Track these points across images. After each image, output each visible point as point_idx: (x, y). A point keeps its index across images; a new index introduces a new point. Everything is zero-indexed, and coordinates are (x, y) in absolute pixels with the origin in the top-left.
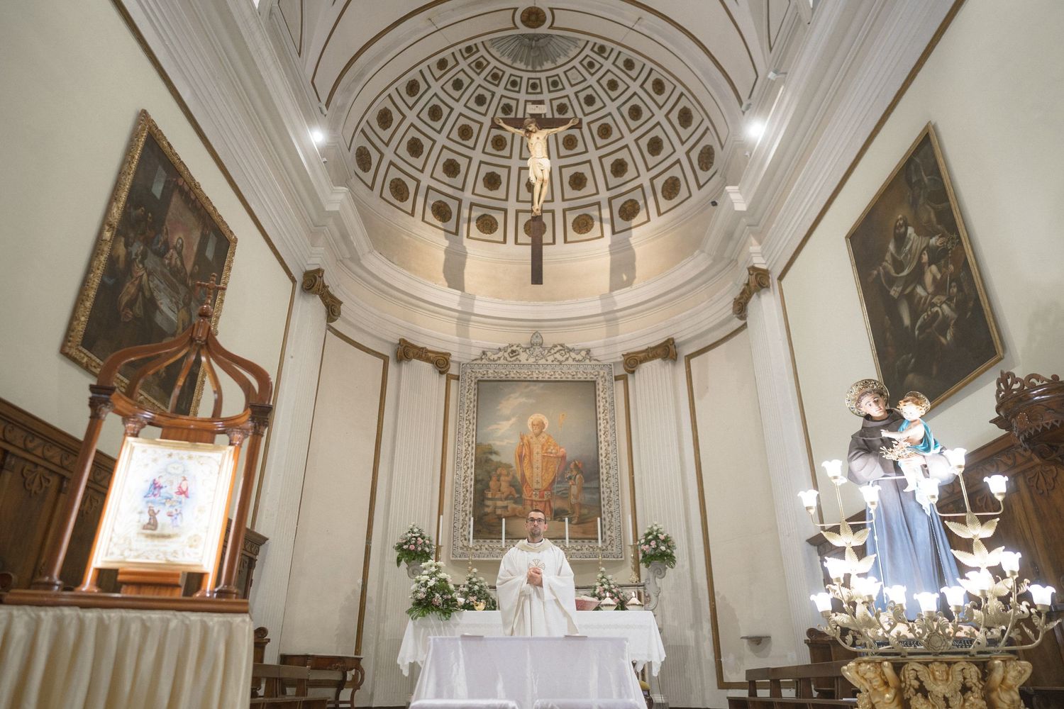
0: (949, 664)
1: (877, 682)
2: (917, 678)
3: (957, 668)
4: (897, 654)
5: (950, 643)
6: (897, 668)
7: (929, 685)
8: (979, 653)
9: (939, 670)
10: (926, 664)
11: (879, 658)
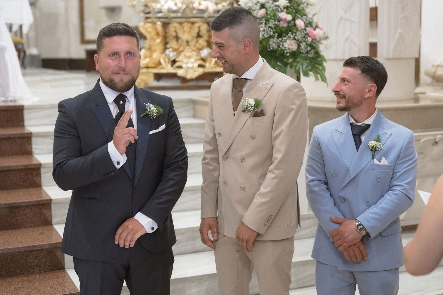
0: (193, 23)
1: (153, 33)
2: (175, 31)
3: (197, 25)
4: (166, 18)
5: (195, 12)
6: (165, 25)
7: (180, 35)
8: (209, 17)
9: (186, 26)
10: (181, 23)
11: (155, 20)
